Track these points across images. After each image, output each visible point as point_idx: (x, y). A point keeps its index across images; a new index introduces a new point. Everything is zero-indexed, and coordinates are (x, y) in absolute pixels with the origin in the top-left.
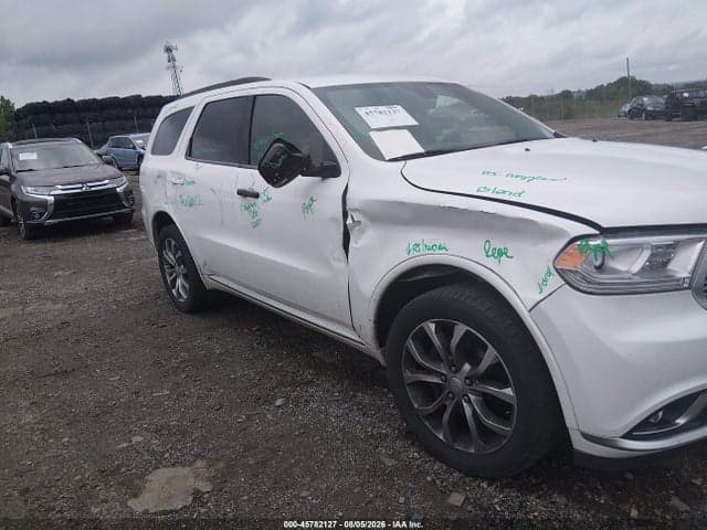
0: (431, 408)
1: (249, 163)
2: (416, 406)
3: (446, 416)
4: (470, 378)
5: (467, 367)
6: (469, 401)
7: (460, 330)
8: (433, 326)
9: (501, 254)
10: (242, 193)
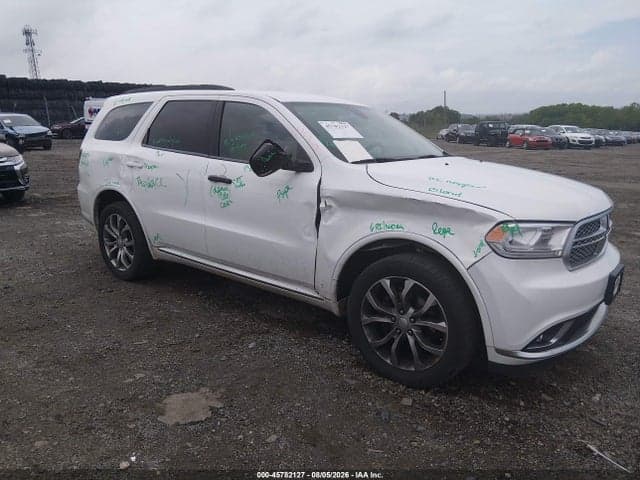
0: (384, 340)
1: (219, 155)
2: (370, 340)
3: (394, 346)
4: (414, 318)
5: (411, 310)
6: (412, 334)
7: (409, 283)
8: (388, 282)
9: (445, 231)
10: (213, 179)
